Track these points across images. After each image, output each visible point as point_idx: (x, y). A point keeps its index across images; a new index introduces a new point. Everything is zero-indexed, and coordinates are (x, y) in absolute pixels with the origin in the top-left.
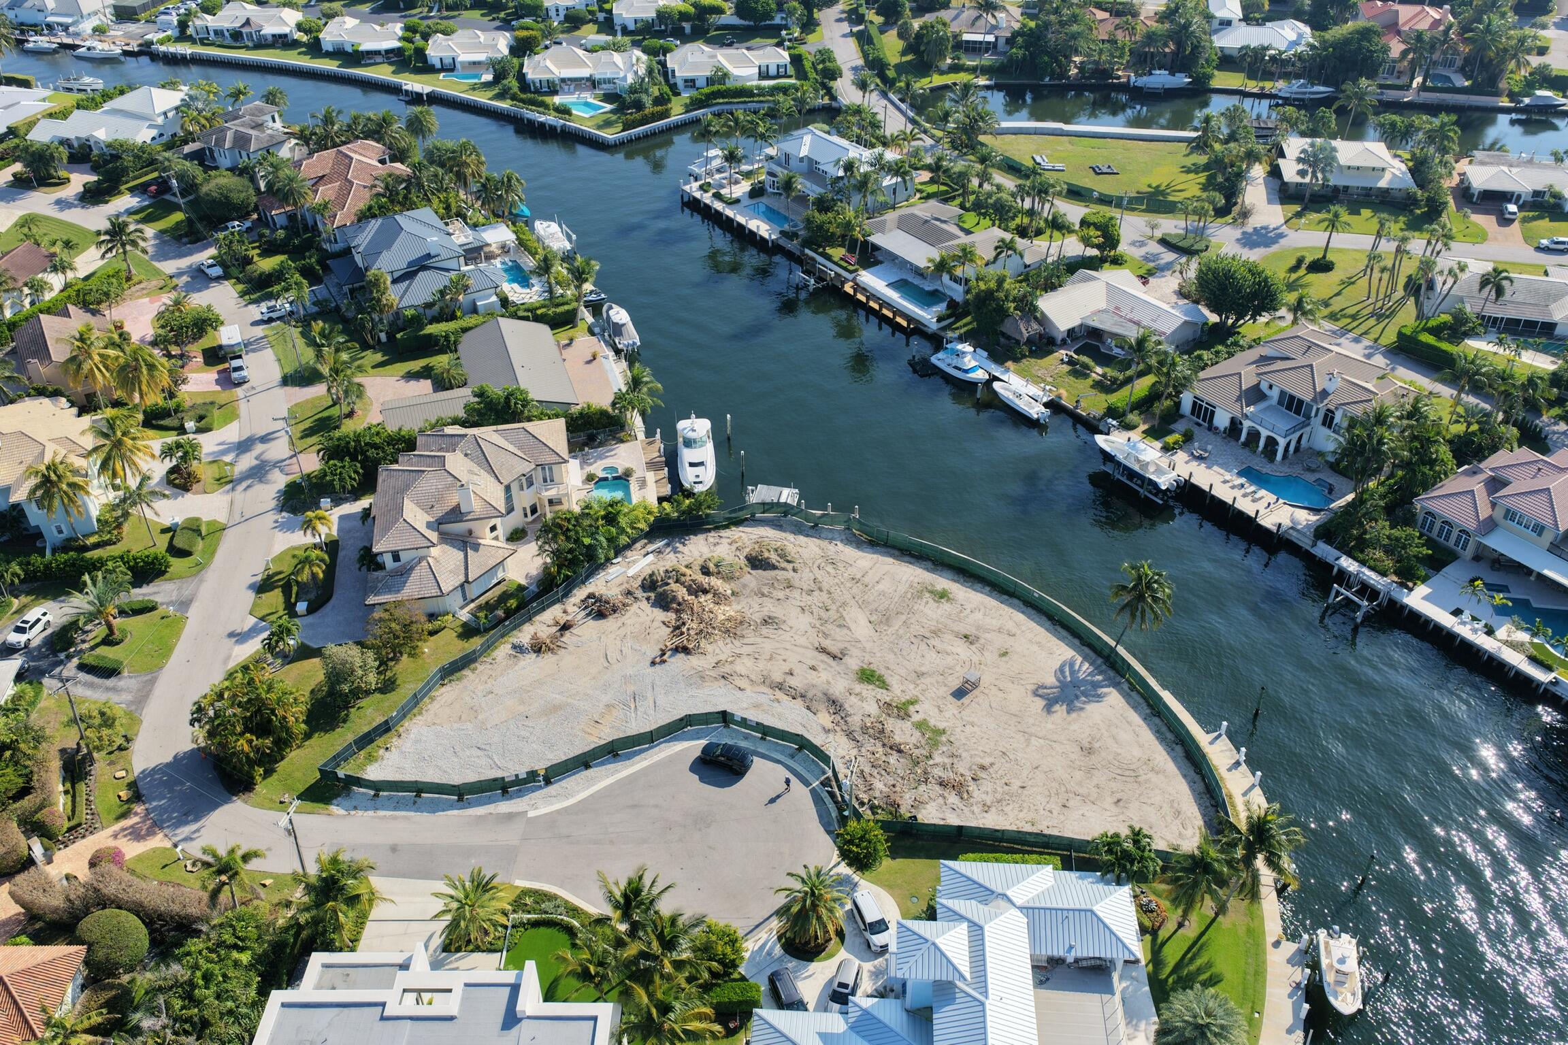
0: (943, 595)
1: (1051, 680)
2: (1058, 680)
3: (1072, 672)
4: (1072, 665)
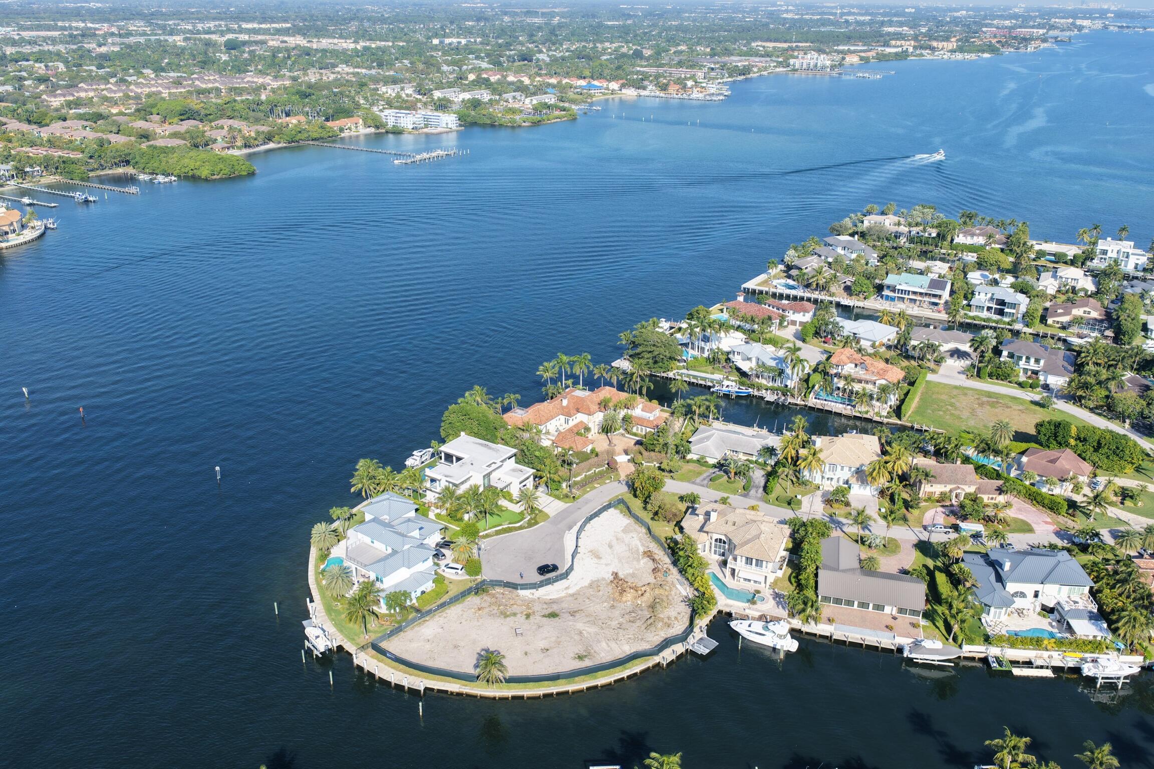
0: (580, 658)
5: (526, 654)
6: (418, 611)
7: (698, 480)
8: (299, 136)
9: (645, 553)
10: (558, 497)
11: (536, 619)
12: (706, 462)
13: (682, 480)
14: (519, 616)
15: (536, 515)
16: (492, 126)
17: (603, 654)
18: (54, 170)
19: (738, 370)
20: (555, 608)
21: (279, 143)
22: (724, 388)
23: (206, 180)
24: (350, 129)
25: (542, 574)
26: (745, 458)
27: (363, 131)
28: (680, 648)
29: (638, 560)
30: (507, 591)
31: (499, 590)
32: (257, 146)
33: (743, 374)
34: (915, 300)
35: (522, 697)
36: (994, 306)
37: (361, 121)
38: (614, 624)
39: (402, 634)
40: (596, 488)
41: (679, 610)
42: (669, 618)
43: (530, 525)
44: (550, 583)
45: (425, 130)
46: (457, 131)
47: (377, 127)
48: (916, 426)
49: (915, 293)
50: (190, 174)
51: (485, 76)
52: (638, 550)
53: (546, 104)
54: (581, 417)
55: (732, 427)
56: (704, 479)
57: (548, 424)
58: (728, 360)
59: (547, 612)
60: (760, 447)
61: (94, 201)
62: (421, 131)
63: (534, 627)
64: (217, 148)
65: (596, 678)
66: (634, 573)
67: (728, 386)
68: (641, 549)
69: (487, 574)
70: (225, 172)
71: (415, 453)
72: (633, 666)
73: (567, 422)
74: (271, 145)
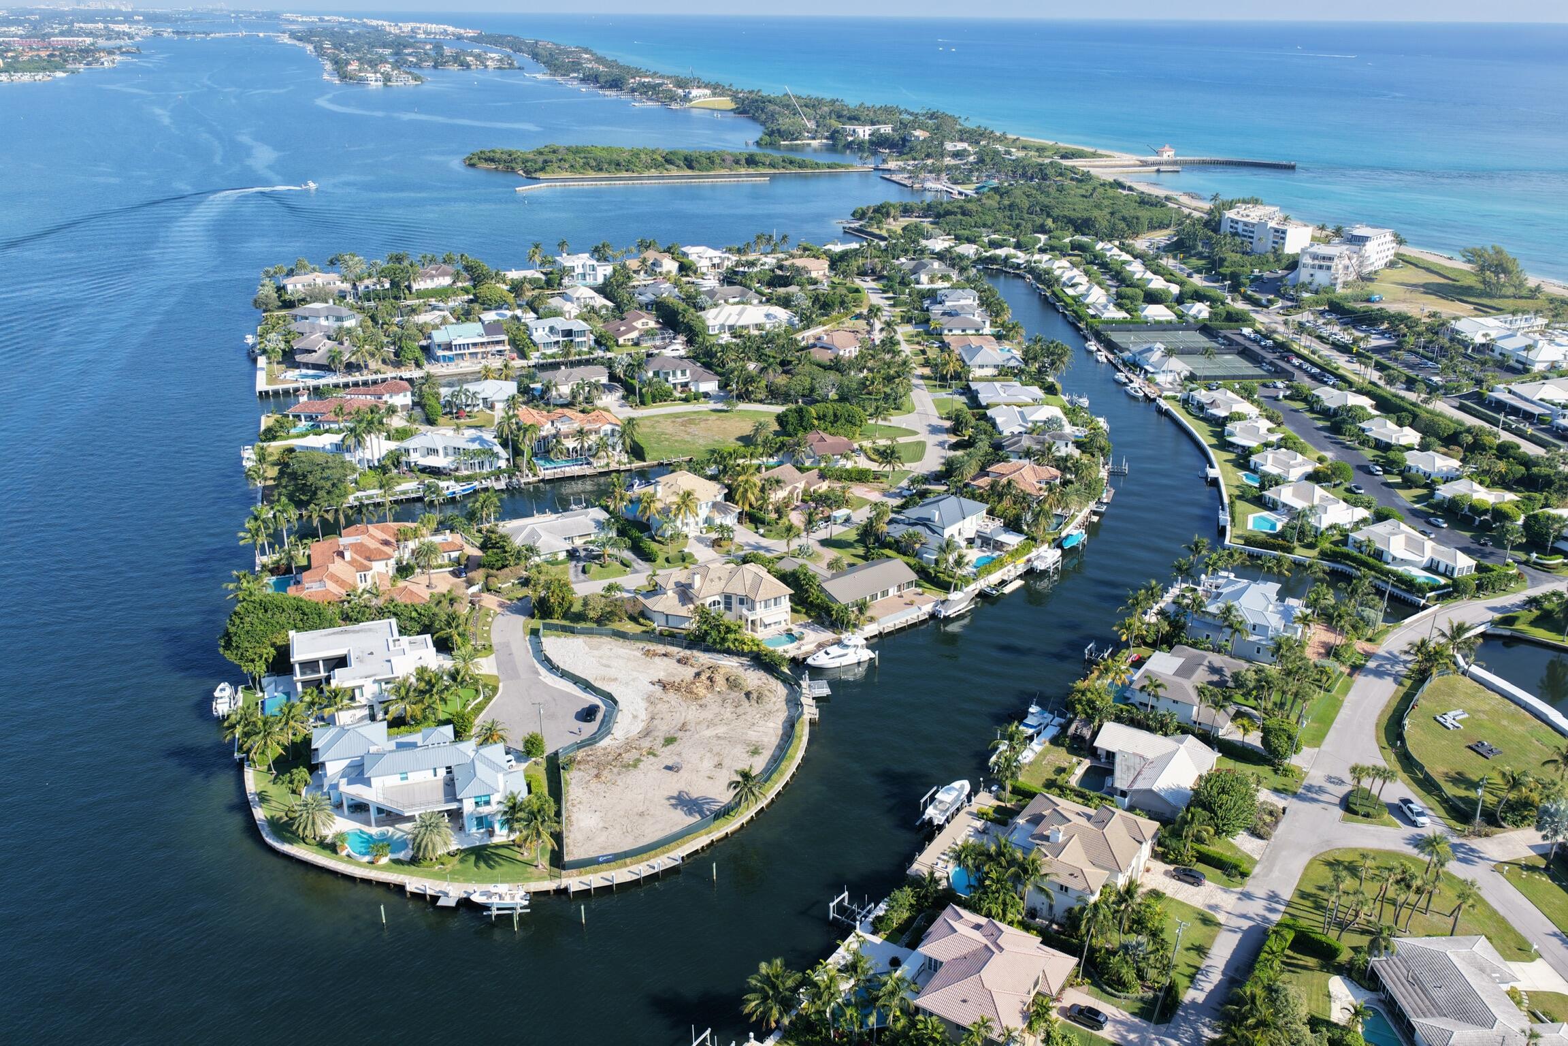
1: (695, 796)
5: (710, 778)
7: (572, 579)
9: (646, 654)
11: (663, 751)
14: (644, 759)
17: (765, 740)
28: (808, 701)
29: (654, 662)
31: (580, 754)
34: (476, 354)
36: (561, 339)
41: (755, 677)
42: (759, 686)
43: (492, 691)
48: (665, 462)
49: (475, 345)
59: (661, 742)
63: (675, 758)
65: (793, 758)
66: (669, 674)
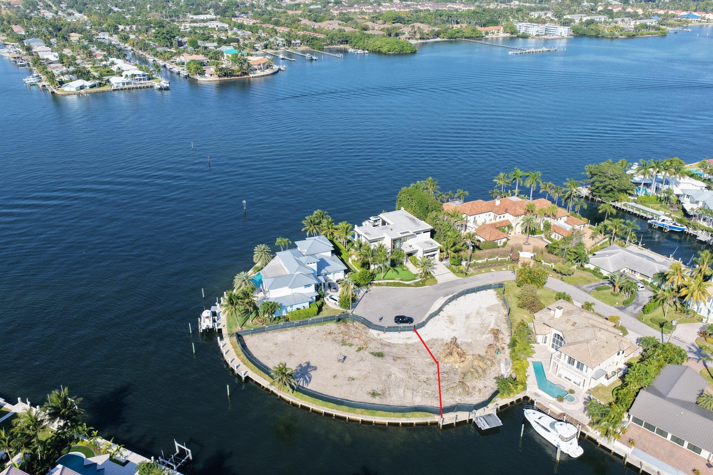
0: (374, 394)
1: (313, 373)
2: (309, 374)
3: (306, 379)
4: (307, 382)
5: (335, 377)
6: (287, 320)
7: (584, 287)
8: (457, 35)
9: (493, 330)
10: (454, 272)
11: (365, 354)
12: (600, 273)
13: (569, 283)
14: (353, 347)
15: (427, 279)
16: (597, 37)
17: (394, 398)
18: (306, 43)
19: (684, 210)
20: (386, 350)
21: (443, 38)
22: (660, 222)
23: (385, 54)
24: (493, 33)
25: (396, 322)
26: (642, 278)
27: (502, 35)
28: (463, 416)
29: (483, 333)
30: (361, 326)
31: (356, 324)
32: (428, 39)
33: (686, 214)
35: (308, 409)
37: (502, 29)
38: (423, 377)
39: (264, 334)
40: (490, 271)
41: (487, 384)
42: (474, 388)
43: (417, 285)
44: (397, 331)
45: (545, 37)
46: (568, 39)
47: (512, 33)
50: (377, 50)
51: (610, 8)
52: (489, 326)
53: (646, 25)
54: (508, 217)
55: (648, 252)
56: (591, 287)
57: (477, 216)
58: (679, 202)
59: (376, 351)
60: (658, 272)
61: (316, 60)
62: (541, 37)
63: (358, 359)
64: (402, 37)
65: (373, 415)
66: (471, 343)
67: (663, 220)
68: (492, 326)
69: (358, 311)
70: (397, 50)
71: (371, 218)
72: (413, 416)
73: (495, 218)
74: (438, 39)
